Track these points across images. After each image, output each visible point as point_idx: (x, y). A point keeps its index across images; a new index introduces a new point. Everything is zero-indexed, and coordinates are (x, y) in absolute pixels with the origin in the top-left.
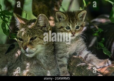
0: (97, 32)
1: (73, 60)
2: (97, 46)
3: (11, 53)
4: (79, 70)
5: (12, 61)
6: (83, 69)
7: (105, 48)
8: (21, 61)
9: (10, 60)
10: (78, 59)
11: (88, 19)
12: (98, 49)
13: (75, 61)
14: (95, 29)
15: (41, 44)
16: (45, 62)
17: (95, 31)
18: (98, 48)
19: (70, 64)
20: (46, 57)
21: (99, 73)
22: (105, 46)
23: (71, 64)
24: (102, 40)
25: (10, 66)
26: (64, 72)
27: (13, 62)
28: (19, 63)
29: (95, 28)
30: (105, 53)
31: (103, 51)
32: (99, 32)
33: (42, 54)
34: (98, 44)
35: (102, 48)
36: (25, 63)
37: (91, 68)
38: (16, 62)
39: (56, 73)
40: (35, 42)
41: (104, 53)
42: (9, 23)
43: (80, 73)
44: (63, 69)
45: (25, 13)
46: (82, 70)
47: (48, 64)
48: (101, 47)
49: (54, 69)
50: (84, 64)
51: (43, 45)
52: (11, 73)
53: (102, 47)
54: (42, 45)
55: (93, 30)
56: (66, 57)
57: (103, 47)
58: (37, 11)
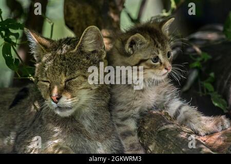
0: (199, 59)
1: (148, 120)
2: (200, 90)
3: (22, 106)
4: (163, 140)
5: (23, 124)
6: (170, 138)
7: (216, 93)
8: (42, 123)
9: (19, 121)
10: (160, 117)
11: (179, 34)
12: (201, 95)
13: (154, 121)
14: (194, 54)
15: (87, 88)
16: (93, 126)
17: (194, 59)
18: (200, 92)
19: (144, 128)
20: (96, 115)
21: (202, 146)
22: (215, 90)
23: (146, 128)
24: (209, 76)
25: (19, 134)
26: (132, 146)
27: (25, 125)
28: (37, 126)
29: (195, 51)
30: (216, 104)
31: (212, 99)
32: (203, 60)
33: (88, 108)
34: (201, 84)
35: (209, 94)
36: (50, 127)
37: (187, 135)
38: (31, 125)
39: (115, 148)
40: (76, 84)
41: (214, 103)
42: (17, 45)
43: (165, 146)
44: (131, 141)
45: (50, 23)
46: (168, 139)
47: (98, 130)
48: (207, 90)
49: (110, 139)
50: (172, 128)
51: (92, 89)
52: (21, 147)
53: (210, 90)
54: (89, 90)
55: (191, 57)
56: (133, 117)
57: (211, 92)
58: (73, 20)
